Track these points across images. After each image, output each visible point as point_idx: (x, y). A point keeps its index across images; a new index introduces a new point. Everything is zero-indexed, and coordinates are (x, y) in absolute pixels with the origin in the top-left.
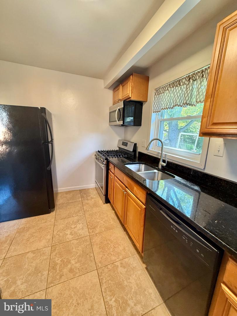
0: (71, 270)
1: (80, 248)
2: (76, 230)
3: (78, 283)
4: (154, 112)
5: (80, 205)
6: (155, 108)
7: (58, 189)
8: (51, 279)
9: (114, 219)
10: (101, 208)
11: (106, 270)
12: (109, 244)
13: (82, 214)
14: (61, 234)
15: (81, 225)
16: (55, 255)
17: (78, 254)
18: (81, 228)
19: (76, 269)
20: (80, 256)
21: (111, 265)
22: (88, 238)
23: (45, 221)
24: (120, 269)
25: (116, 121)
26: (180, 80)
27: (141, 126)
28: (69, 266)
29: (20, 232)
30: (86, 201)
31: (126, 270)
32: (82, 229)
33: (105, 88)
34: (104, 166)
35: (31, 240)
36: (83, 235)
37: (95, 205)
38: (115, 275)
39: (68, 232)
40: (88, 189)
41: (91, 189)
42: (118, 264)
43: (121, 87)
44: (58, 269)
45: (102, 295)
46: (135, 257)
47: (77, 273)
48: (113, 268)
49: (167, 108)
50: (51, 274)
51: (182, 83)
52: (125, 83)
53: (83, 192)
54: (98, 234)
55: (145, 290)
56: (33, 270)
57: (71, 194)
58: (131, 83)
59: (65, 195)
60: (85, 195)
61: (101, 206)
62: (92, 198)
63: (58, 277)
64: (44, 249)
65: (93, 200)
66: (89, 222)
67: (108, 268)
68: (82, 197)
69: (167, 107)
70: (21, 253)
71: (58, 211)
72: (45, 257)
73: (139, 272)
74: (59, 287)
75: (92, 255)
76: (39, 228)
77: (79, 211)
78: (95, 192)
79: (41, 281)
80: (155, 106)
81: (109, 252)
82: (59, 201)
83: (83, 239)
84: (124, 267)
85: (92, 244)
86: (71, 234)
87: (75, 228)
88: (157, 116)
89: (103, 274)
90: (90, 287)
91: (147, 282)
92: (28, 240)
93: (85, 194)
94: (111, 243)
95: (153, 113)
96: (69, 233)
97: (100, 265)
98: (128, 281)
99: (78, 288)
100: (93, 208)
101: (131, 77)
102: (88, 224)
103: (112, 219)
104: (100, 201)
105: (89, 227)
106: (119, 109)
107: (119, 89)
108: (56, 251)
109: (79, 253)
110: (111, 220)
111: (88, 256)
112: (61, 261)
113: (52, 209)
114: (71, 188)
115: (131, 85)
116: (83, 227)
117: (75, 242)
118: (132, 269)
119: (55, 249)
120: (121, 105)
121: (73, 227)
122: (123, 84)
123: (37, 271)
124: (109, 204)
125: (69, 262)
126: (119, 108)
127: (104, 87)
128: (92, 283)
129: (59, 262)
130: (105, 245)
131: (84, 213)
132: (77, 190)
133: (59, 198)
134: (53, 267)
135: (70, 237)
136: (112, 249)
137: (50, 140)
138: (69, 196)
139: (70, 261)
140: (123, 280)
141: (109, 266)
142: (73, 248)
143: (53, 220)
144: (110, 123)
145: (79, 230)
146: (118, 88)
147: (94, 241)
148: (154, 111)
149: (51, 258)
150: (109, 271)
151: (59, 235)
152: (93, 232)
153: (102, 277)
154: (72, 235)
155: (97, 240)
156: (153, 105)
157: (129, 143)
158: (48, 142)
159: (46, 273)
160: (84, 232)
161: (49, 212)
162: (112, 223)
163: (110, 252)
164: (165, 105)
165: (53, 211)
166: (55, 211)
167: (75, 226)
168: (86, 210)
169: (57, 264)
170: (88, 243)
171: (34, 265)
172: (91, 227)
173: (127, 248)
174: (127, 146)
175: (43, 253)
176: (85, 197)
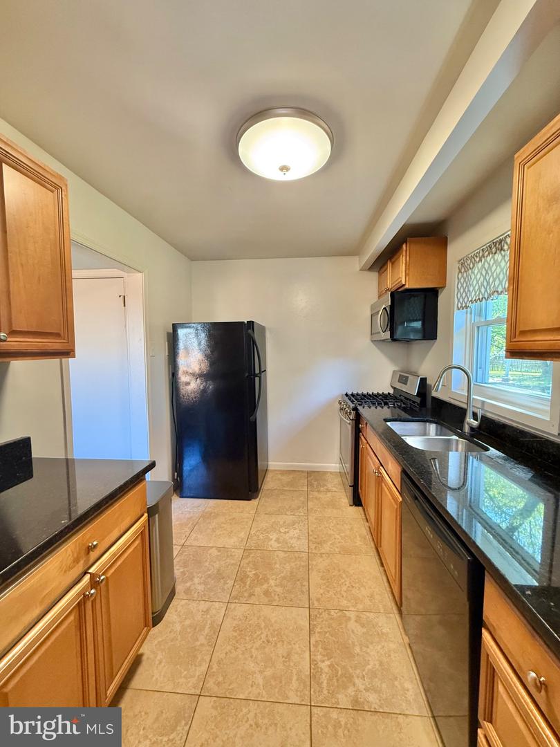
0: (267, 593)
1: (288, 567)
2: (287, 536)
3: (274, 615)
4: (459, 309)
5: (302, 499)
6: (461, 300)
7: (270, 463)
8: (236, 593)
9: (365, 539)
10: (342, 511)
11: (325, 615)
12: (342, 577)
13: (302, 514)
14: (261, 537)
15: (297, 531)
16: (248, 564)
17: (282, 575)
18: (296, 535)
19: (275, 595)
20: (284, 578)
21: (336, 611)
22: (304, 555)
23: (241, 510)
24: (352, 624)
25: (379, 332)
26: (501, 241)
27: (436, 339)
28: (265, 586)
29: (206, 516)
30: (316, 494)
31: (365, 630)
32: (298, 538)
33: (361, 270)
34: (349, 424)
35: (218, 532)
36: (297, 549)
37: (333, 504)
38: (340, 630)
39: (274, 536)
40: (325, 473)
41: (331, 473)
42: (352, 615)
43: (389, 264)
44: (248, 583)
45: (308, 648)
46: (390, 617)
47: (275, 600)
48: (339, 617)
49: (479, 299)
50: (237, 587)
51: (505, 245)
52: (396, 257)
53: (314, 478)
54: (324, 555)
55: (396, 679)
56: (215, 572)
57: (291, 476)
58: (404, 257)
59: (279, 476)
60: (316, 483)
61: (344, 509)
62: (328, 490)
63: (246, 594)
64: (233, 550)
65: (329, 494)
66: (312, 531)
67: (329, 614)
68: (309, 484)
69: (481, 297)
70: (202, 545)
71: (263, 500)
72: (233, 562)
73: (392, 646)
74: (246, 607)
75: (306, 583)
76: (230, 518)
77: (299, 508)
78: (337, 480)
79: (223, 590)
80: (461, 295)
81: (339, 590)
82: (269, 484)
83: (296, 555)
84: (363, 626)
85: (310, 567)
86: (277, 540)
87: (285, 533)
88: (468, 315)
89: (318, 620)
90: (291, 628)
91: (405, 667)
92: (214, 531)
93: (316, 480)
94: (347, 576)
95: (456, 311)
96: (274, 539)
97: (316, 604)
98: (365, 649)
99: (273, 621)
100: (325, 508)
101: (404, 246)
102: (310, 533)
103: (360, 536)
104: (345, 498)
105: (311, 538)
106: (385, 308)
107: (387, 269)
108: (250, 559)
109: (285, 572)
110: (358, 538)
111: (298, 583)
112: (254, 574)
113: (255, 494)
114: (292, 466)
115: (404, 262)
116: (299, 536)
117: (282, 554)
118: (378, 634)
119: (248, 556)
120: (387, 301)
121: (283, 530)
122: (393, 260)
123: (219, 576)
124: (360, 508)
125: (266, 580)
126: (384, 306)
127: (358, 269)
128: (295, 623)
129: (251, 574)
130: (334, 576)
131: (306, 512)
132: (302, 472)
133: (268, 479)
134: (242, 579)
135: (274, 544)
136: (346, 587)
137: (257, 371)
138: (285, 479)
139: (268, 579)
140: (353, 643)
141: (332, 612)
142: (276, 563)
143: (253, 512)
144: (374, 336)
145: (291, 538)
146: (386, 267)
147: (314, 563)
148: (460, 305)
149: (241, 565)
150: (332, 619)
151: (258, 537)
152: (316, 548)
153: (315, 623)
154: (279, 543)
155: (320, 563)
156: (456, 292)
157: (411, 377)
158: (255, 375)
159: (230, 583)
160: (301, 545)
161: (249, 499)
162: (357, 544)
163: (341, 590)
164: (476, 293)
165: (255, 498)
166: (258, 499)
167: (287, 530)
168: (312, 509)
169: (248, 577)
170: (303, 564)
171: (217, 565)
172: (314, 540)
173: (377, 597)
174: (406, 384)
175: (231, 555)
176: (315, 486)
